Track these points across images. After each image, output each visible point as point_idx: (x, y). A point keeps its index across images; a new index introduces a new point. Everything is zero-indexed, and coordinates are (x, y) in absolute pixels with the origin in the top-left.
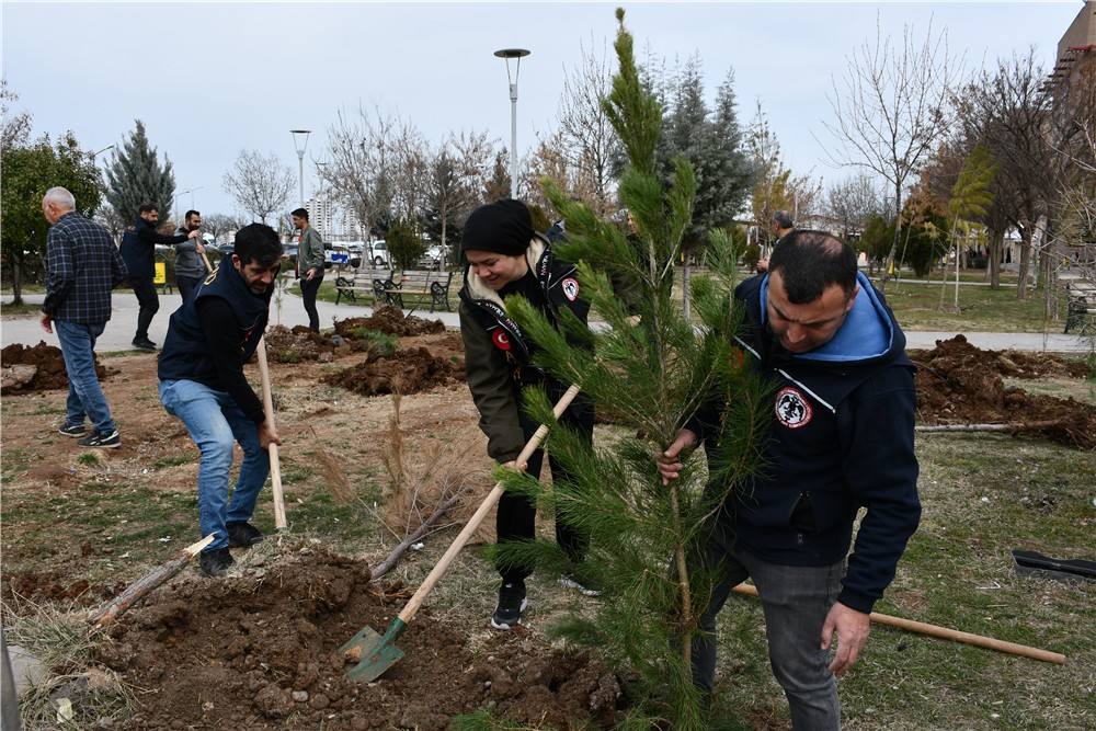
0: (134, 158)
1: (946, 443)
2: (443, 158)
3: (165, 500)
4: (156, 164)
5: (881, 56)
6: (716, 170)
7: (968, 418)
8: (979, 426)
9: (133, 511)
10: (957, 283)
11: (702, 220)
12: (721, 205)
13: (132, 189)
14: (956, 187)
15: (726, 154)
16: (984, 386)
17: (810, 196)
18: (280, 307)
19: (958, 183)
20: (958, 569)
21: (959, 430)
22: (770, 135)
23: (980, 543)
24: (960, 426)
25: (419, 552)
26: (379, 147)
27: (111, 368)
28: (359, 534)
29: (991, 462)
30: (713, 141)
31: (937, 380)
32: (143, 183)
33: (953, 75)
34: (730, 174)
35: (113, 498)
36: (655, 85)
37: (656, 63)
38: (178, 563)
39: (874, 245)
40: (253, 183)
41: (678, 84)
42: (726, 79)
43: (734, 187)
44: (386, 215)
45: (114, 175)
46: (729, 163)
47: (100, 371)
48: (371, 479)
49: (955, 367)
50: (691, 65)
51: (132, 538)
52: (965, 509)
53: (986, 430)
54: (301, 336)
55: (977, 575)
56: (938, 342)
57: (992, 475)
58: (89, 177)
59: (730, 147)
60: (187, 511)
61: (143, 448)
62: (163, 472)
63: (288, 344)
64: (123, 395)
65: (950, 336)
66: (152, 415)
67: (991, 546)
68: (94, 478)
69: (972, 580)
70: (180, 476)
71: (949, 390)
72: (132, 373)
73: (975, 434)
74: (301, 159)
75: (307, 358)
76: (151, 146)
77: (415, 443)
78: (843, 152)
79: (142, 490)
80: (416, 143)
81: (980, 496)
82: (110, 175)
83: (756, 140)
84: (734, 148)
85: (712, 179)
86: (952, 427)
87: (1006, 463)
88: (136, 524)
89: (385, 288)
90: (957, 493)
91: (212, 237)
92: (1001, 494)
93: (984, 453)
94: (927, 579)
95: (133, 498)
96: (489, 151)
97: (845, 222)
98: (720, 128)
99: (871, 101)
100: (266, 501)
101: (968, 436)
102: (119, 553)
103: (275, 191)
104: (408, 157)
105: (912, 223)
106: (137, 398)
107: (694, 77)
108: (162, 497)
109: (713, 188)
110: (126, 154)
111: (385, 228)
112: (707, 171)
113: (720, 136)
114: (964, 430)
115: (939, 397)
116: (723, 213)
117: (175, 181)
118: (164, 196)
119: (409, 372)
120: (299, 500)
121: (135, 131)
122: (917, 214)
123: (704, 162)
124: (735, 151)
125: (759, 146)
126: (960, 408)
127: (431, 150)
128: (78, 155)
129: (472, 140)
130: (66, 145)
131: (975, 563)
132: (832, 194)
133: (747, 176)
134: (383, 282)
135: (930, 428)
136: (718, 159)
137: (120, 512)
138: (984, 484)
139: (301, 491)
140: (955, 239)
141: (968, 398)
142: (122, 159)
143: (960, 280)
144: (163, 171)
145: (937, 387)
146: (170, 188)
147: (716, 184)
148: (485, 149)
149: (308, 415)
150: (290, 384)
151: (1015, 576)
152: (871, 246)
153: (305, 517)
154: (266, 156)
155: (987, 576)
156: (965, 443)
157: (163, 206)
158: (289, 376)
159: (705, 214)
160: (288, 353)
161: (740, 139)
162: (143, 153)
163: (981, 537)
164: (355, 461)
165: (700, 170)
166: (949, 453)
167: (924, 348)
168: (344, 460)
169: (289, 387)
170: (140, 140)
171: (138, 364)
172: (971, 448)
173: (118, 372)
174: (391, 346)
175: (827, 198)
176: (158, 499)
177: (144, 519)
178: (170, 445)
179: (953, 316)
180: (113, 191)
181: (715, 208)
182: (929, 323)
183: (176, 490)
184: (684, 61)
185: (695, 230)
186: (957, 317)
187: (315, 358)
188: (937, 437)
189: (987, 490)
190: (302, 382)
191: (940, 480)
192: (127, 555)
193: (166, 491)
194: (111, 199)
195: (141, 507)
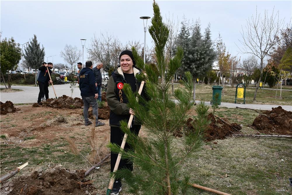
0: (33, 46)
1: (271, 141)
2: (126, 48)
3: (24, 150)
4: (39, 48)
5: (257, 20)
6: (204, 54)
7: (280, 133)
8: (282, 136)
9: (12, 154)
10: (281, 90)
11: (199, 69)
12: (205, 65)
13: (32, 55)
14: (281, 60)
15: (207, 49)
16: (285, 123)
17: (236, 63)
18: (72, 92)
19: (282, 59)
20: (270, 183)
21: (276, 137)
22: (223, 44)
23: (279, 175)
24: (276, 136)
25: (98, 170)
26: (107, 45)
27: (18, 109)
28: (81, 163)
29: (286, 148)
30: (203, 45)
31: (270, 121)
32: (36, 53)
33: (280, 25)
34: (208, 55)
35: (7, 149)
36: (186, 28)
37: (186, 21)
38: (15, 172)
39: (256, 77)
40: (69, 54)
41: (193, 27)
42: (208, 26)
43: (209, 59)
44: (108, 65)
45: (27, 51)
46: (208, 52)
47: (14, 109)
48: (88, 146)
49: (276, 116)
50: (197, 22)
51: (9, 163)
52: (275, 163)
53: (285, 137)
54: (77, 101)
55: (277, 186)
56: (273, 108)
57: (286, 152)
58: (18, 51)
59: (208, 47)
60: (29, 154)
61: (22, 134)
62: (25, 142)
63: (72, 103)
64: (20, 117)
65: (277, 106)
66: (27, 123)
67: (283, 176)
68: (3, 143)
69: (275, 187)
70: (30, 143)
71: (274, 124)
72: (24, 110)
73: (281, 138)
74: (83, 48)
75: (78, 107)
76: (38, 43)
77: (104, 135)
78: (245, 49)
79: (17, 147)
80: (118, 44)
81: (281, 159)
82: (26, 51)
83: (219, 45)
84: (210, 47)
85: (203, 57)
86: (273, 136)
87: (291, 148)
88: (12, 158)
89: (106, 87)
90: (273, 157)
91: (58, 70)
92: (288, 158)
93: (284, 145)
94: (259, 186)
95: (13, 150)
96: (140, 47)
97: (247, 70)
98: (206, 41)
99: (254, 34)
100: (55, 152)
101: (279, 139)
102: (4, 167)
103: (76, 57)
104: (116, 48)
105: (268, 71)
106: (24, 118)
107: (198, 26)
108: (23, 149)
109: (203, 60)
110: (30, 44)
111: (108, 69)
112: (201, 54)
113: (206, 44)
114: (277, 137)
115: (271, 126)
116: (206, 67)
117: (45, 53)
118: (41, 57)
119: (107, 113)
120: (65, 152)
121: (34, 38)
122: (270, 68)
123: (200, 51)
124: (210, 48)
125: (219, 47)
126: (277, 130)
127: (123, 46)
128: (15, 44)
129: (135, 43)
130: (11, 41)
131: (276, 182)
132: (244, 62)
133: (213, 56)
134: (105, 85)
135: (266, 136)
136: (205, 51)
137: (8, 154)
138: (283, 155)
139: (66, 149)
140: (281, 76)
141: (280, 126)
142: (29, 46)
143: (282, 89)
144: (41, 50)
145: (270, 123)
146: (43, 55)
147: (204, 58)
148: (139, 46)
149: (74, 125)
150: (71, 115)
151: (290, 187)
152: (255, 78)
153: (66, 157)
154: (73, 47)
155: (280, 186)
156: (278, 141)
157: (41, 60)
158: (71, 113)
159: (200, 67)
160: (72, 106)
161: (212, 44)
162: (36, 44)
163: (280, 173)
164: (85, 140)
165: (199, 54)
166: (272, 144)
167: (269, 110)
168: (82, 139)
169: (70, 116)
170: (35, 41)
171: (26, 108)
172: (279, 143)
173: (20, 110)
174: (102, 104)
175: (242, 63)
176: (22, 150)
177: (15, 156)
178: (30, 133)
179: (279, 100)
180: (26, 55)
181: (203, 66)
182: (271, 102)
183: (27, 147)
184: (195, 21)
185: (197, 72)
186: (281, 100)
187: (80, 107)
188: (269, 139)
189: (283, 157)
190: (75, 115)
191: (268, 153)
192: (7, 168)
193: (25, 147)
194: (25, 57)
195: (15, 152)
